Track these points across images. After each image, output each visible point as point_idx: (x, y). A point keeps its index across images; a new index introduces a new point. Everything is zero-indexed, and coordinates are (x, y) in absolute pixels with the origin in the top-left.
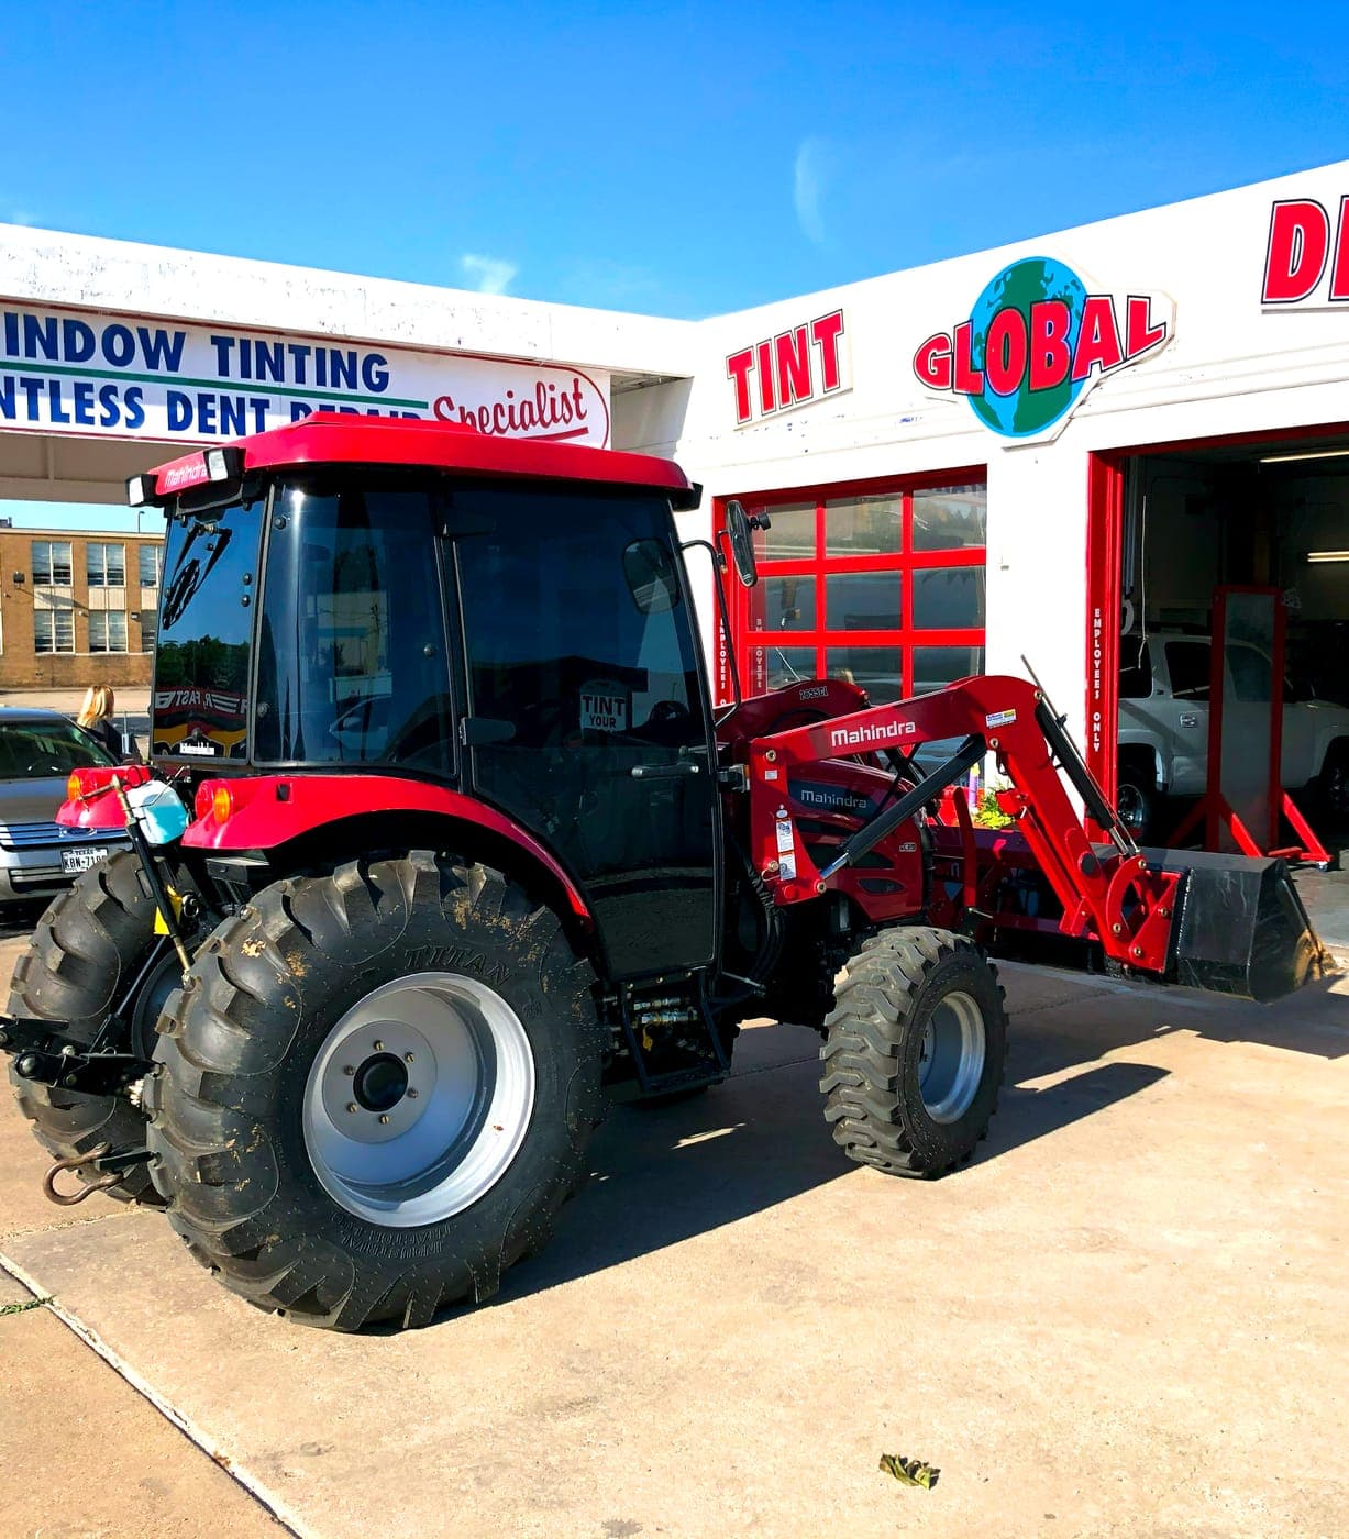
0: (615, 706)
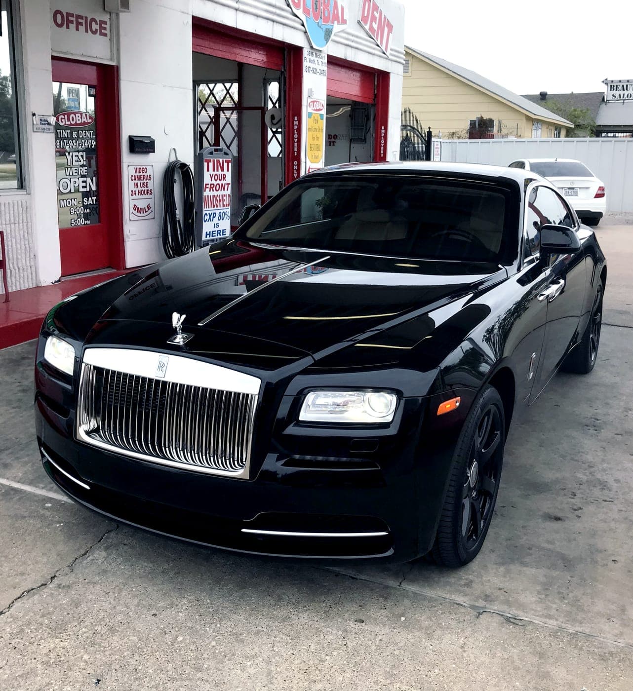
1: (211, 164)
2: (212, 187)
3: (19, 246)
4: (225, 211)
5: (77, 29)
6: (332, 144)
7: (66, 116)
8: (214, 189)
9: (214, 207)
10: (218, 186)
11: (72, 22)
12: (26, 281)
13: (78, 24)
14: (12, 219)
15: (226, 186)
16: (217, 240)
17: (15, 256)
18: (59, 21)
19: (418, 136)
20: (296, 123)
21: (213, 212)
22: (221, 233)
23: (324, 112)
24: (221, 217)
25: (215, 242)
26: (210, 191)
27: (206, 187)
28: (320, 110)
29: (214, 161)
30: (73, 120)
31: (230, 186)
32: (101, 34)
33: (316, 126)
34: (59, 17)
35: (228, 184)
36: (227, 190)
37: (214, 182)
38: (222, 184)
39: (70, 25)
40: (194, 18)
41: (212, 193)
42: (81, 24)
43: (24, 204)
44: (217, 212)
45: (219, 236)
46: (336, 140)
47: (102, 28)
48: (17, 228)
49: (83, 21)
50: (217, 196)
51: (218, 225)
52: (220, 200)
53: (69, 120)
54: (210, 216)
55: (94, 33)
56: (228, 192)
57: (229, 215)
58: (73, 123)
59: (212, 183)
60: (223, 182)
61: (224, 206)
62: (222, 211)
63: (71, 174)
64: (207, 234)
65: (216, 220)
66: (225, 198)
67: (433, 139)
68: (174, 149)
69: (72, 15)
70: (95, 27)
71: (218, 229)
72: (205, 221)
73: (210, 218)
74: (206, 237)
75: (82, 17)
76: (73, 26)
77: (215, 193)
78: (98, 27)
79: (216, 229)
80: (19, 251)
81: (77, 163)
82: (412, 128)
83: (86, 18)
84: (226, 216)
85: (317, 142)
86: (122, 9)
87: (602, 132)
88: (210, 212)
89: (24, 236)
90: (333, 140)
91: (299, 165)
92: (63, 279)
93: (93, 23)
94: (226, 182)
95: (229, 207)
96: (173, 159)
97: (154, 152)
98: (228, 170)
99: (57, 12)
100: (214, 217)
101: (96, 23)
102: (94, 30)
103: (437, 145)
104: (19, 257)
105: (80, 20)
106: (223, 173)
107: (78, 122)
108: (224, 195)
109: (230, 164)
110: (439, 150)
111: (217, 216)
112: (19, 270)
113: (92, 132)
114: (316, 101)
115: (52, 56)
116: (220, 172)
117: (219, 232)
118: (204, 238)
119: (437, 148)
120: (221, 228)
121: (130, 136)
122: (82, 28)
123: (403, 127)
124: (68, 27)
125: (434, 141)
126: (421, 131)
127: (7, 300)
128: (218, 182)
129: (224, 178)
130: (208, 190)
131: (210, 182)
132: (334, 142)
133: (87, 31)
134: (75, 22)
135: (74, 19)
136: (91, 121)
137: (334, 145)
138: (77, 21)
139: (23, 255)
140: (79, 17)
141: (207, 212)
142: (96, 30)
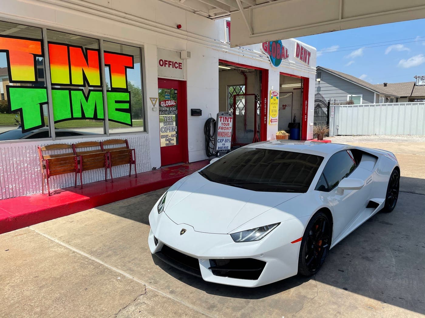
0: (229, 119)
1: (222, 119)
2: (222, 128)
3: (143, 155)
4: (228, 139)
5: (169, 67)
6: (284, 109)
7: (164, 102)
8: (223, 129)
9: (223, 136)
10: (225, 128)
11: (167, 64)
12: (146, 169)
13: (170, 64)
14: (140, 144)
15: (229, 128)
16: (223, 150)
17: (141, 159)
18: (161, 64)
19: (323, 104)
20: (265, 101)
21: (222, 139)
22: (226, 148)
23: (278, 96)
24: (226, 141)
25: (223, 151)
26: (221, 130)
27: (219, 128)
28: (276, 95)
29: (224, 117)
30: (167, 104)
31: (231, 128)
32: (180, 68)
33: (275, 102)
34: (161, 62)
35: (230, 128)
36: (230, 130)
37: (223, 126)
38: (227, 127)
39: (166, 65)
40: (219, 60)
41: (222, 131)
42: (171, 65)
43: (146, 138)
44: (224, 139)
45: (225, 149)
46: (286, 107)
47: (179, 66)
48: (143, 147)
49: (172, 63)
50: (225, 132)
51: (224, 144)
52: (226, 134)
53: (165, 104)
54: (221, 140)
55: (176, 68)
56: (231, 131)
57: (230, 140)
58: (167, 105)
59: (222, 126)
60: (228, 127)
61: (228, 136)
62: (227, 139)
63: (166, 125)
64: (219, 148)
65: (223, 142)
66: (228, 133)
67: (330, 105)
68: (210, 114)
69: (167, 61)
70: (177, 65)
71: (225, 146)
72: (218, 142)
73: (221, 141)
74: (218, 149)
75: (171, 62)
76: (167, 66)
77: (224, 131)
78: (178, 65)
79: (223, 146)
80: (143, 157)
81: (169, 121)
82: (321, 101)
83: (173, 62)
84: (229, 141)
85: (275, 109)
86: (188, 58)
87: (414, 99)
88: (221, 139)
89: (145, 150)
90: (284, 107)
91: (266, 118)
92: (162, 167)
93: (176, 64)
94: (229, 127)
95: (231, 137)
96: (210, 117)
97: (201, 115)
98: (231, 122)
99: (161, 60)
100: (222, 141)
101: (177, 64)
102: (176, 67)
103: (333, 108)
104: (143, 159)
105: (170, 63)
106: (228, 123)
107: (169, 105)
108: (228, 132)
109: (232, 119)
110: (334, 110)
111: (224, 140)
112: (143, 164)
113: (175, 108)
114: (275, 92)
115: (158, 78)
116: (226, 122)
117: (225, 147)
118: (217, 149)
119: (332, 109)
120: (226, 146)
121: (191, 109)
122: (171, 66)
123: (316, 101)
124: (165, 66)
125: (331, 106)
126: (325, 102)
127: (136, 177)
128: (225, 126)
129: (229, 125)
130: (220, 129)
131: (221, 126)
132: (285, 108)
133: (173, 67)
134: (168, 64)
135: (168, 63)
136: (175, 104)
137: (285, 109)
138: (169, 63)
139: (145, 158)
140: (170, 62)
141: (220, 139)
142: (177, 67)
